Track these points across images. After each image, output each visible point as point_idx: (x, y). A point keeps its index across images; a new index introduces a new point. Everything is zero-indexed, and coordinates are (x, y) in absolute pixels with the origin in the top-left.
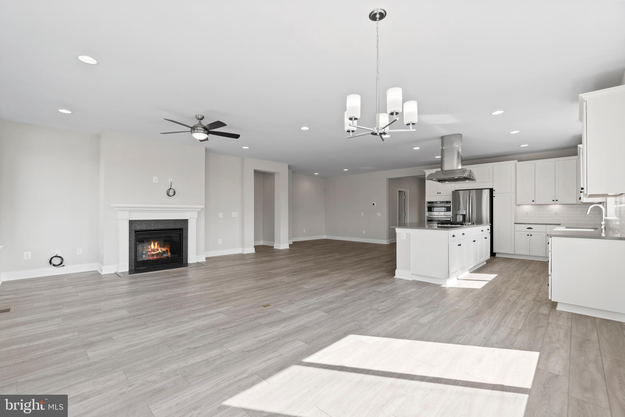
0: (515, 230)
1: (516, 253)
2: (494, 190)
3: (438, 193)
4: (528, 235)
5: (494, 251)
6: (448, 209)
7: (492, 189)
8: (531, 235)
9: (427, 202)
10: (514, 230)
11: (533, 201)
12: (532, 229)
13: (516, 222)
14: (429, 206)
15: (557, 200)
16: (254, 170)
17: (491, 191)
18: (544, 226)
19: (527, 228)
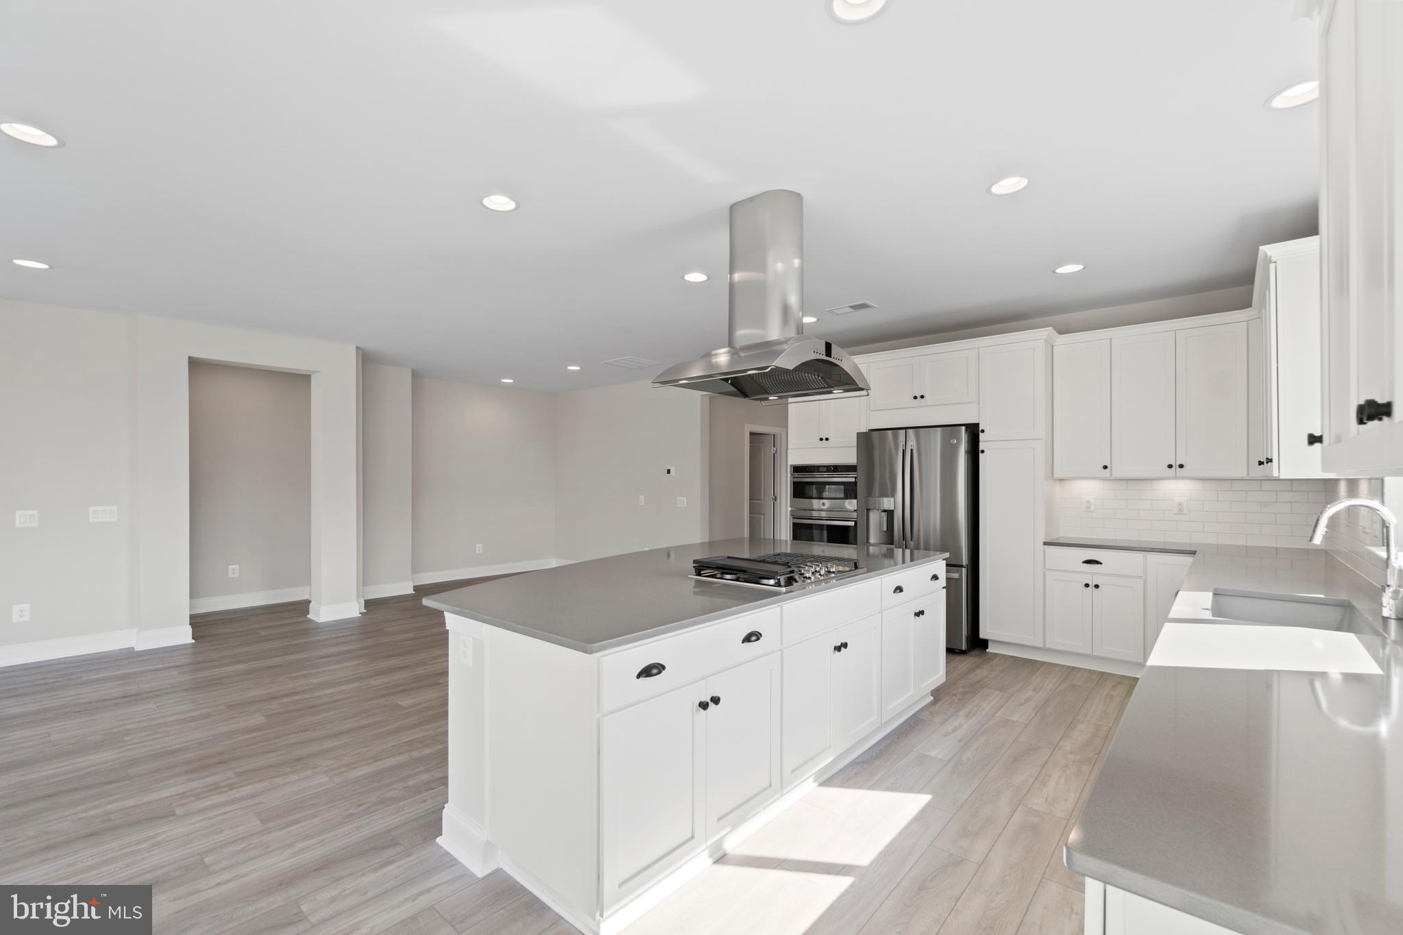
0: (1047, 567)
1: (1048, 646)
2: (980, 429)
3: (821, 439)
4: (1087, 585)
5: (982, 635)
6: (850, 491)
7: (977, 425)
8: (1097, 586)
9: (791, 465)
10: (1044, 567)
11: (1105, 467)
12: (1101, 564)
13: (1047, 540)
14: (795, 480)
15: (1181, 466)
16: (189, 357)
17: (974, 431)
18: (1138, 557)
19: (1083, 562)
